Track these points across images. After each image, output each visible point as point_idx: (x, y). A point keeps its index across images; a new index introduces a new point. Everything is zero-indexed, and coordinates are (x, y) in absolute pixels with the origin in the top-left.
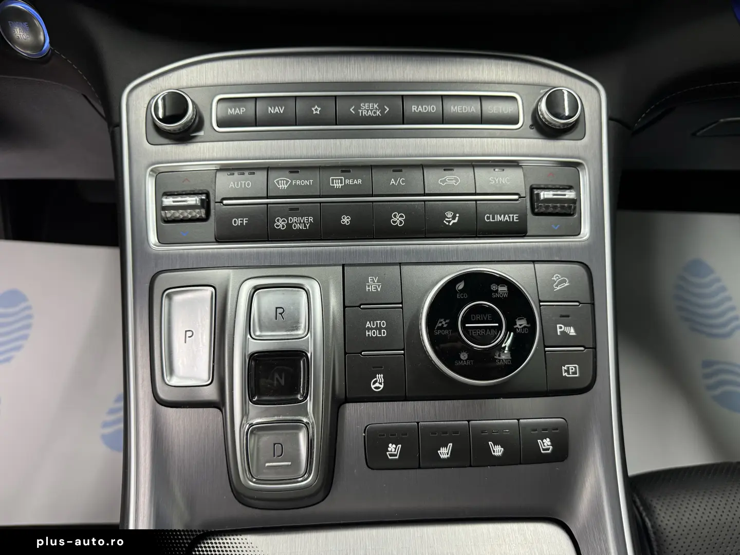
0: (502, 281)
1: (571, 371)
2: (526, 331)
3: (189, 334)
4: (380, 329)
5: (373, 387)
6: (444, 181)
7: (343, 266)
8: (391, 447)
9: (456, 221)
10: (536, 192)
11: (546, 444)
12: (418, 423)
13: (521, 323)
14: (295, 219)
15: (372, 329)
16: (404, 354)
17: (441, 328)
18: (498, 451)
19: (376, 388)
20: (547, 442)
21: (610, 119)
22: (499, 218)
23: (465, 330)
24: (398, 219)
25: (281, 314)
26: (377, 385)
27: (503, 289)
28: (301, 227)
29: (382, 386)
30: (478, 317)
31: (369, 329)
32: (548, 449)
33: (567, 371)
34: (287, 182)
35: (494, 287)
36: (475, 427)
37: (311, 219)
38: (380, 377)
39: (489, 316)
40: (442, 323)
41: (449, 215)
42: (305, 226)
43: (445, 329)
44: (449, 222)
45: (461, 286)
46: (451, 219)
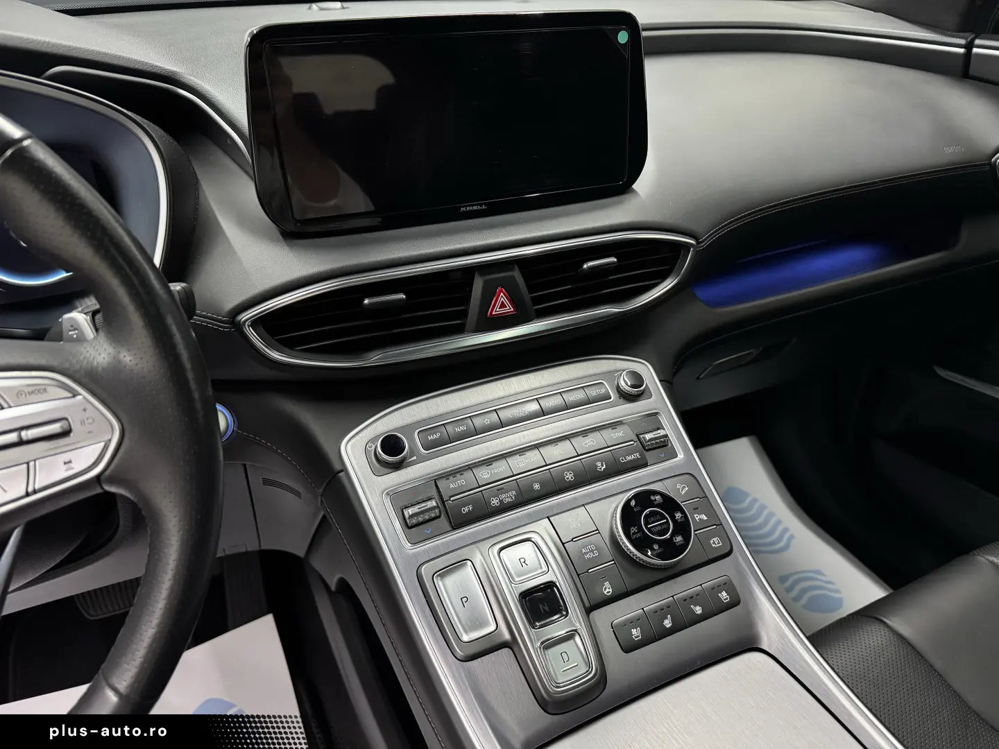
0: (655, 493)
1: (716, 542)
2: (683, 519)
3: (464, 600)
4: (592, 551)
5: (605, 592)
6: (586, 444)
7: (548, 518)
8: (634, 631)
9: (604, 467)
10: (641, 436)
11: (724, 595)
12: (643, 609)
13: (678, 515)
14: (503, 496)
15: (587, 553)
16: (615, 563)
17: (634, 533)
18: (698, 610)
19: (608, 593)
20: (724, 593)
21: (660, 381)
22: (629, 458)
23: (649, 529)
24: (569, 476)
25: (524, 562)
26: (607, 590)
27: (658, 498)
28: (510, 500)
29: (611, 590)
30: (652, 519)
31: (586, 553)
32: (727, 599)
33: (714, 543)
34: (488, 473)
35: (652, 498)
36: (678, 599)
37: (514, 493)
38: (607, 584)
39: (658, 517)
40: (633, 530)
41: (599, 464)
42: (512, 499)
43: (637, 533)
44: (601, 469)
45: (633, 503)
46: (601, 467)
